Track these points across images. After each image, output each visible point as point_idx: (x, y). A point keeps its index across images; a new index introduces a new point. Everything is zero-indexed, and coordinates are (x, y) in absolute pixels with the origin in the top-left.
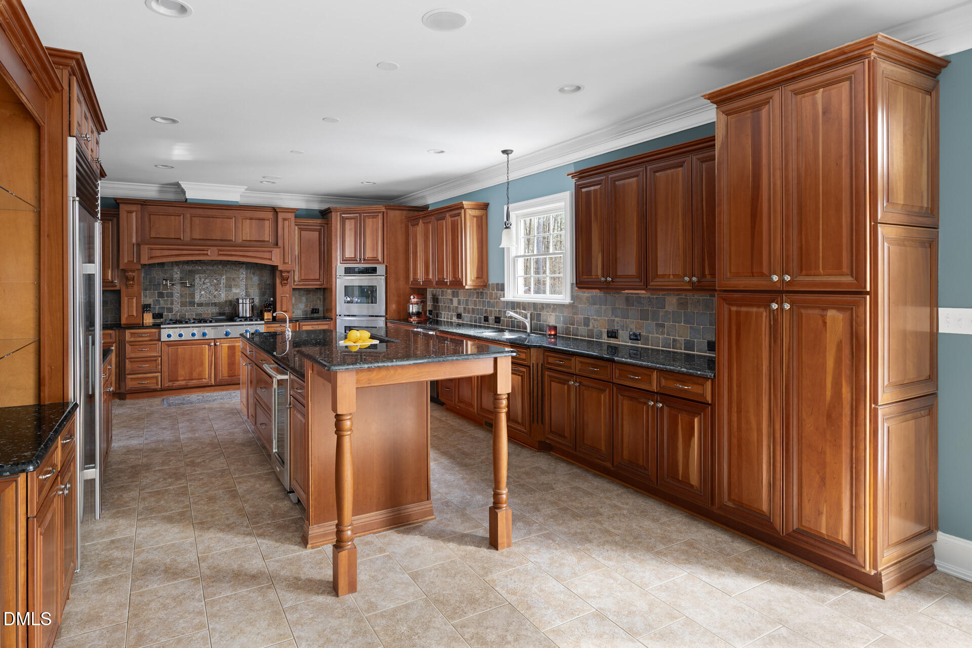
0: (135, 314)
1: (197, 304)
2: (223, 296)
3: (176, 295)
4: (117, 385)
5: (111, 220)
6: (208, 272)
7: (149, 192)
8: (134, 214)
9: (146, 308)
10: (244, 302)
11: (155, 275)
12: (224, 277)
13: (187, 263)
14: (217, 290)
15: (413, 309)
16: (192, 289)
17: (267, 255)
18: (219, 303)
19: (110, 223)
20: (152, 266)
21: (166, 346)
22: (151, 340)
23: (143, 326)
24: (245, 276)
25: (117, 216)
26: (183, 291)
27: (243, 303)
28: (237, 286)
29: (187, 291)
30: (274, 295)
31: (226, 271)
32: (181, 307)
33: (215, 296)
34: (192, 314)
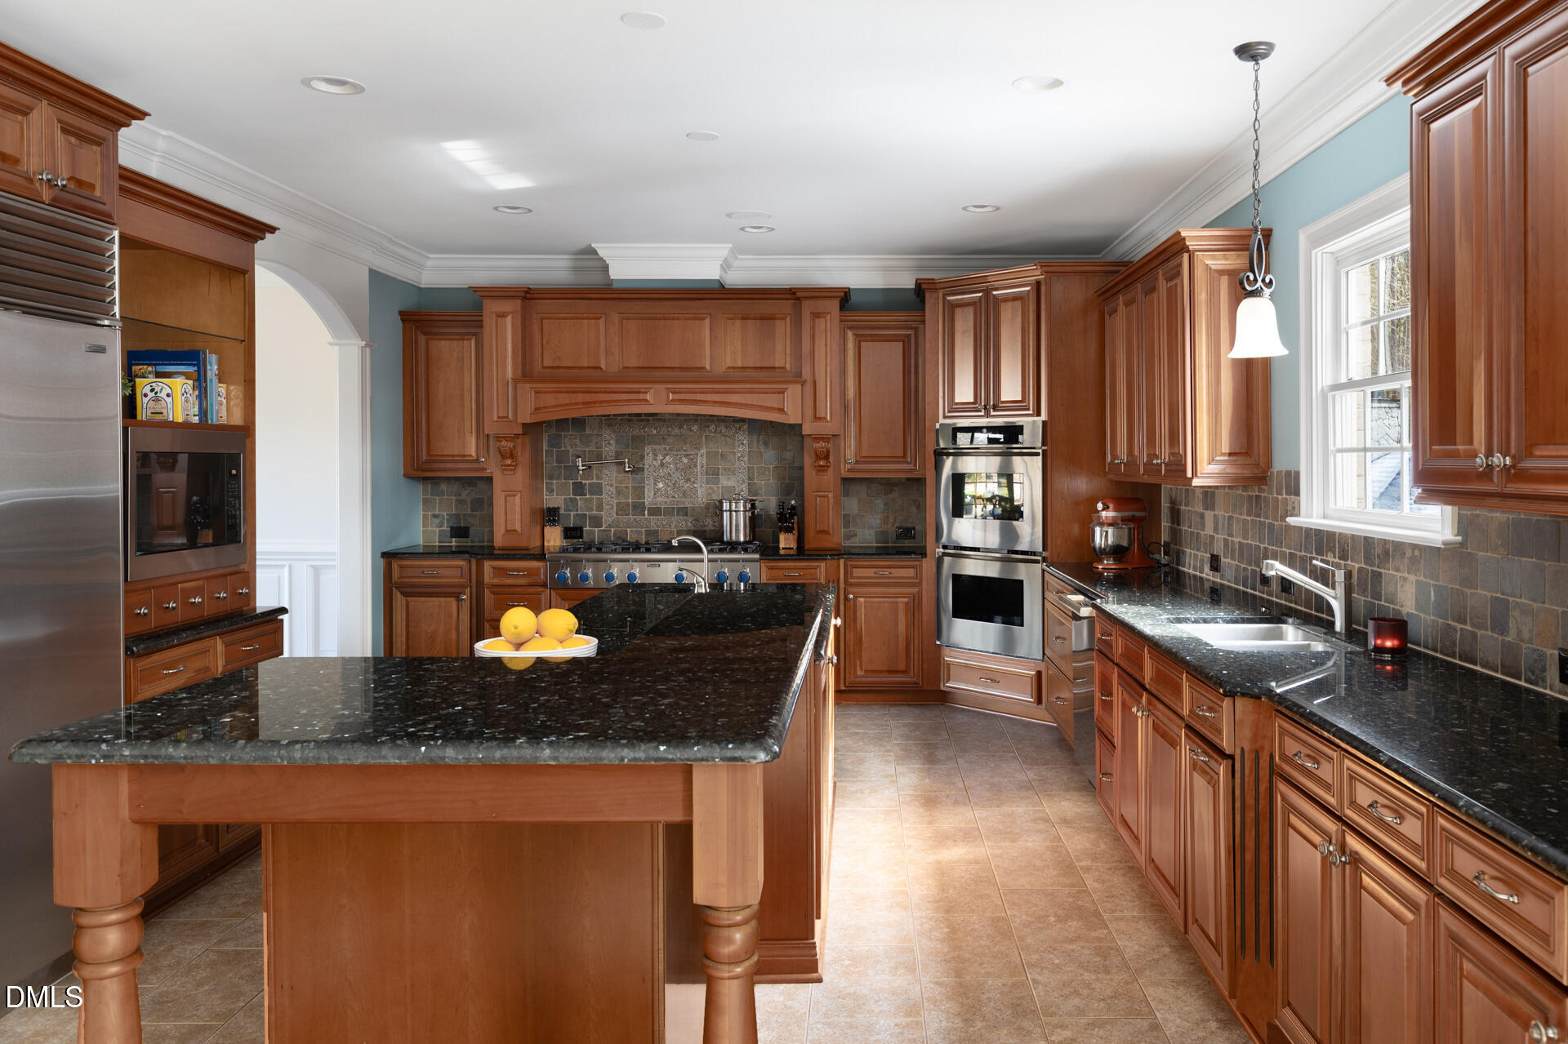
0: (518, 528)
1: (649, 509)
2: (702, 494)
3: (609, 491)
5: (473, 334)
6: (670, 440)
7: (555, 270)
8: (509, 319)
9: (551, 516)
10: (733, 508)
11: (569, 448)
12: (703, 451)
13: (627, 419)
14: (688, 480)
15: (1103, 537)
16: (639, 477)
17: (771, 400)
18: (693, 509)
19: (473, 341)
20: (561, 423)
21: (559, 600)
22: (531, 585)
23: (540, 555)
24: (747, 448)
25: (479, 324)
26: (620, 482)
27: (730, 511)
28: (731, 472)
29: (629, 482)
31: (706, 436)
32: (617, 514)
33: (684, 494)
34: (639, 533)
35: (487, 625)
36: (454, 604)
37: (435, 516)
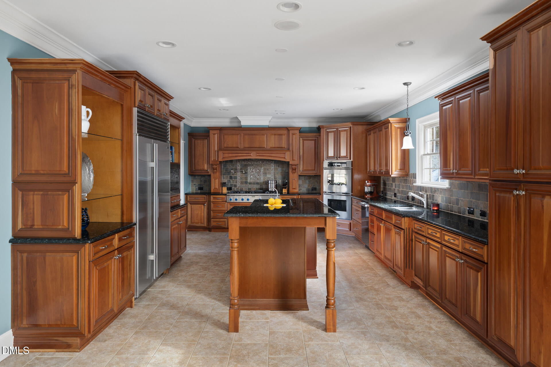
0: (217, 187)
1: (249, 183)
2: (262, 179)
3: (238, 178)
5: (207, 139)
6: (254, 165)
7: (225, 123)
8: (216, 135)
9: (223, 184)
10: (272, 182)
11: (228, 167)
12: (263, 168)
13: (244, 160)
14: (259, 175)
15: (367, 189)
16: (246, 175)
17: (282, 155)
18: (260, 183)
20: (227, 162)
21: (230, 205)
22: (222, 201)
23: (222, 194)
24: (274, 168)
25: (209, 136)
26: (242, 176)
27: (271, 183)
28: (270, 173)
29: (244, 176)
30: (288, 179)
31: (263, 164)
32: (241, 184)
33: (258, 179)
34: (246, 189)
35: (211, 212)
36: (203, 206)
37: (194, 184)
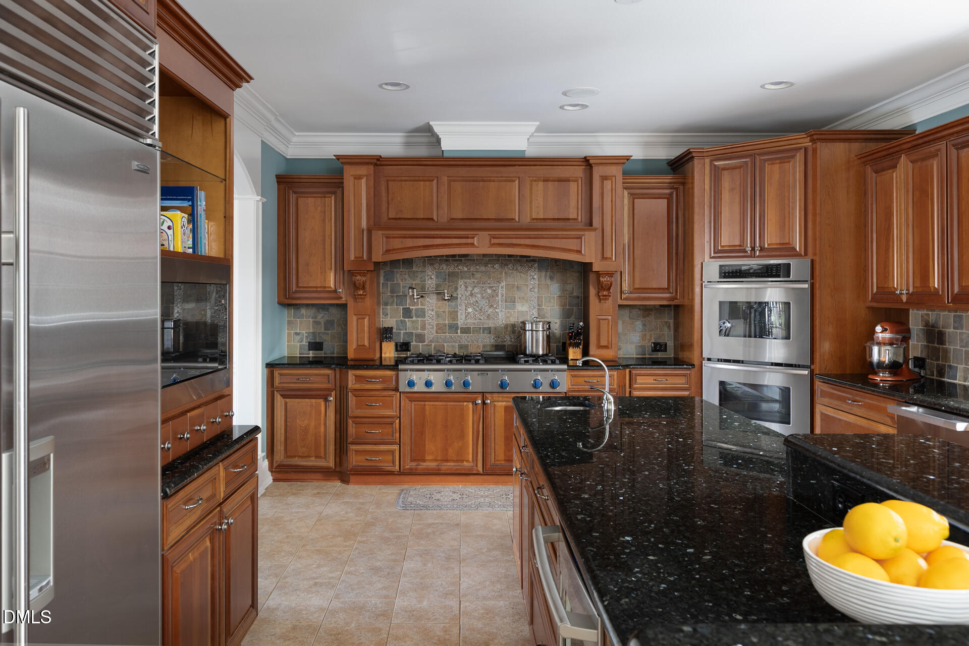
0: (366, 343)
1: (461, 328)
2: (503, 316)
3: (430, 313)
4: (338, 459)
5: (334, 193)
6: (478, 276)
8: (364, 181)
9: (386, 334)
10: (534, 329)
11: (400, 282)
12: (503, 284)
13: (447, 260)
14: (491, 306)
16: (453, 304)
17: (572, 244)
18: (495, 328)
19: (333, 198)
20: (394, 263)
21: (407, 401)
22: (385, 389)
23: (381, 365)
24: (537, 282)
25: (340, 185)
26: (439, 307)
27: (532, 330)
28: (524, 299)
29: (446, 307)
30: (586, 317)
31: (505, 273)
32: (437, 332)
34: (453, 346)
35: (350, 421)
36: (323, 403)
37: (297, 334)
